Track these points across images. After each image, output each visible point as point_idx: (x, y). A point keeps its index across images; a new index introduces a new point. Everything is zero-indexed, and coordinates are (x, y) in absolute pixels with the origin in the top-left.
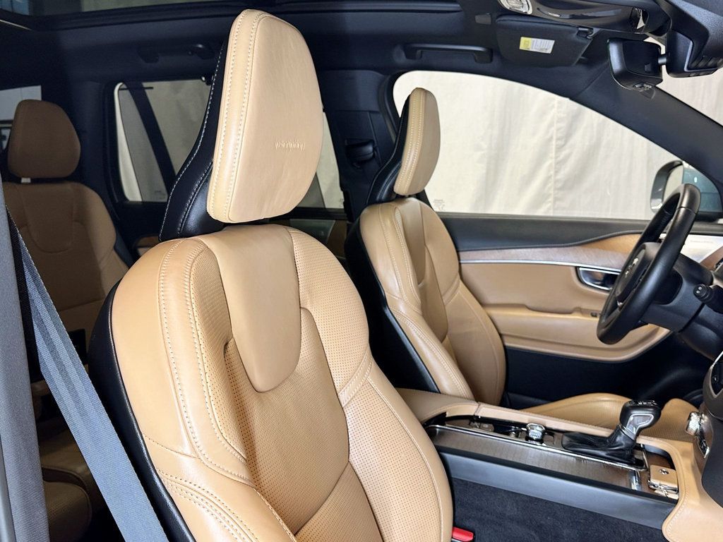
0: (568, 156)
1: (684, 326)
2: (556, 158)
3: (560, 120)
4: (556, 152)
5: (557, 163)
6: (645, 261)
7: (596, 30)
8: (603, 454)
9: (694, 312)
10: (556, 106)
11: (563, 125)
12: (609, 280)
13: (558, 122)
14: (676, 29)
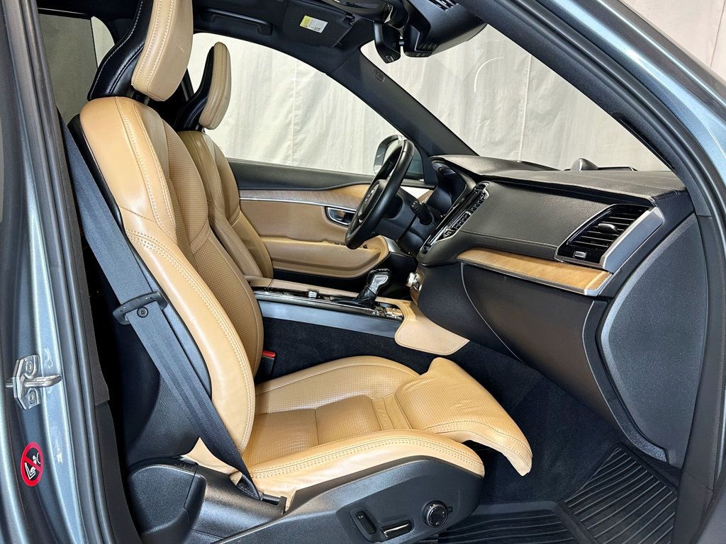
0: (304, 140)
1: (401, 234)
2: (294, 140)
3: (298, 108)
4: (294, 135)
5: (295, 145)
6: (379, 190)
7: (357, 18)
8: (357, 303)
9: (408, 224)
10: (294, 95)
11: (300, 112)
12: (348, 217)
13: (295, 110)
14: (411, 23)
